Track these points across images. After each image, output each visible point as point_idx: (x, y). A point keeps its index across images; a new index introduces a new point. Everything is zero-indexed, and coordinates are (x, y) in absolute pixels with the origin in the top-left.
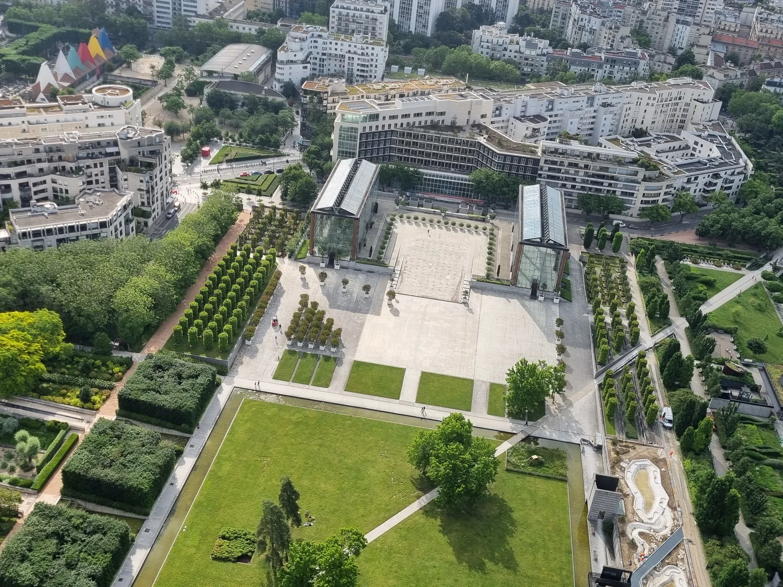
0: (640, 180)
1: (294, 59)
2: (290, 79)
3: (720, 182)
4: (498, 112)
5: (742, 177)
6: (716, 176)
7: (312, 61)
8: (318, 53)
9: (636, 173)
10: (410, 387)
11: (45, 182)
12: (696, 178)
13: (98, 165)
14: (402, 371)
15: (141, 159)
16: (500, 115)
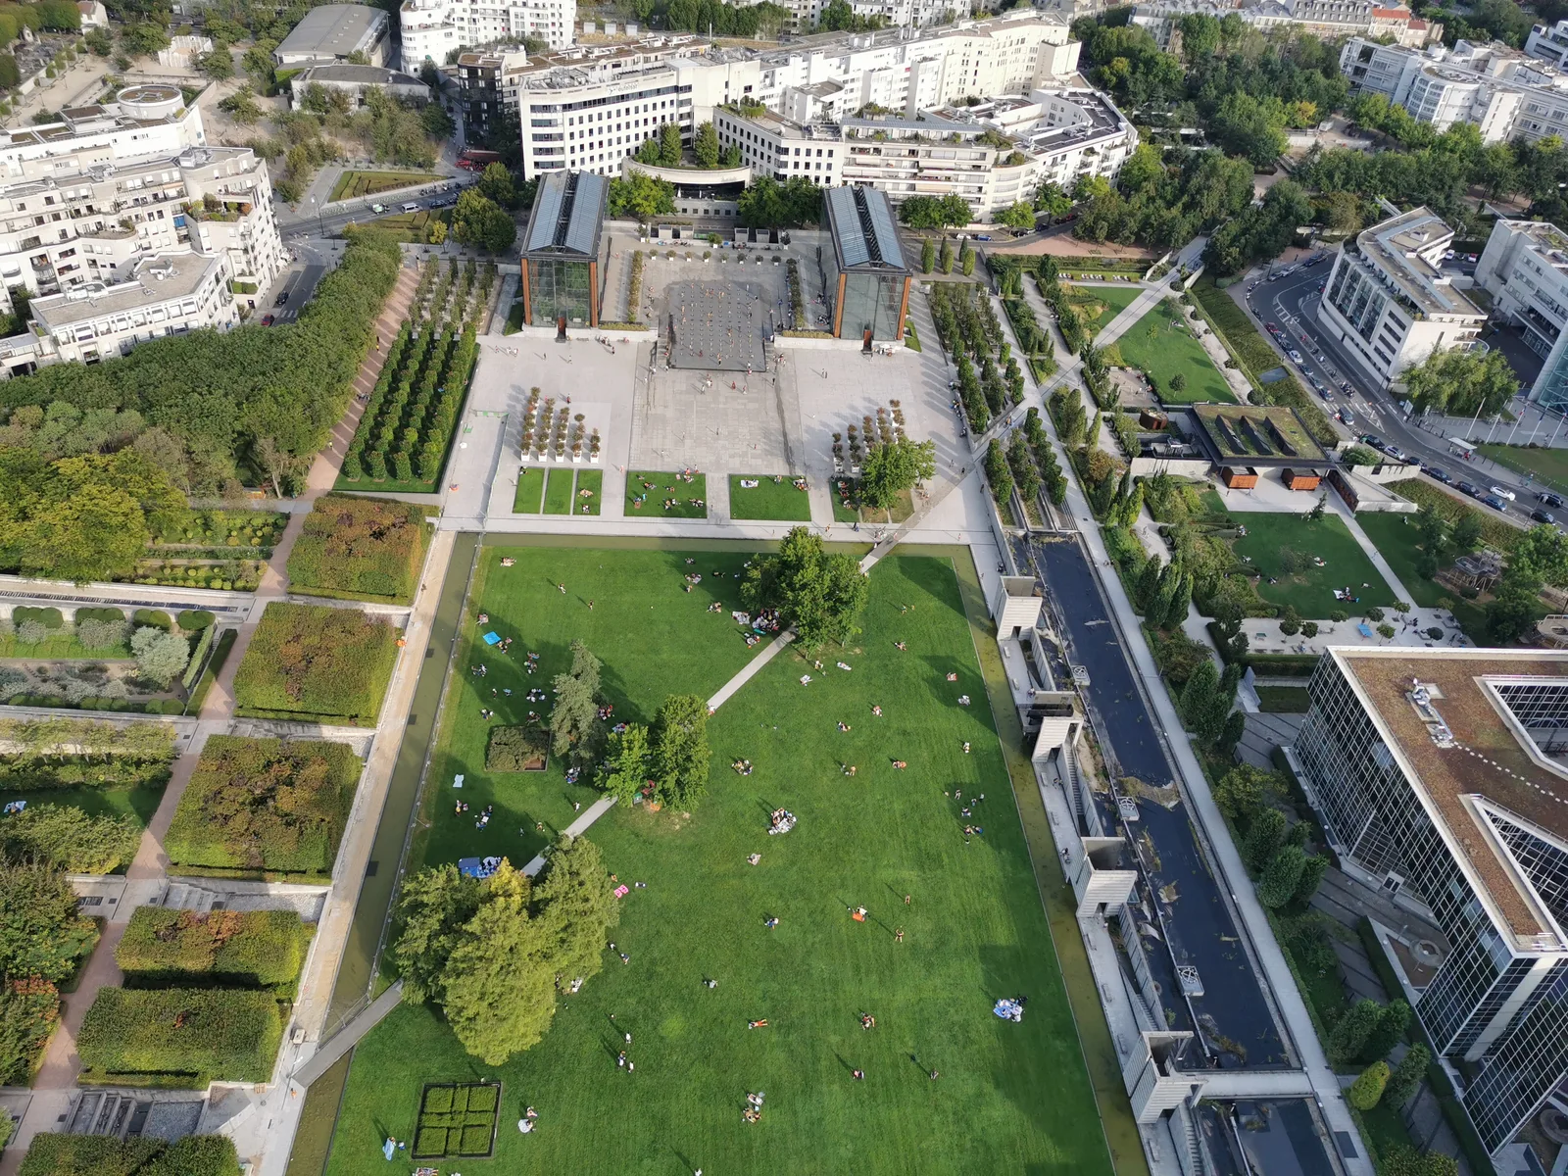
0: (989, 166)
1: (429, 22)
2: (427, 57)
3: (1095, 160)
4: (768, 81)
5: (1123, 150)
6: (1091, 151)
7: (458, 24)
8: (464, 10)
9: (983, 156)
10: (718, 497)
11: (72, 251)
12: (1064, 157)
13: (156, 215)
14: (700, 479)
15: (223, 199)
16: (772, 85)
